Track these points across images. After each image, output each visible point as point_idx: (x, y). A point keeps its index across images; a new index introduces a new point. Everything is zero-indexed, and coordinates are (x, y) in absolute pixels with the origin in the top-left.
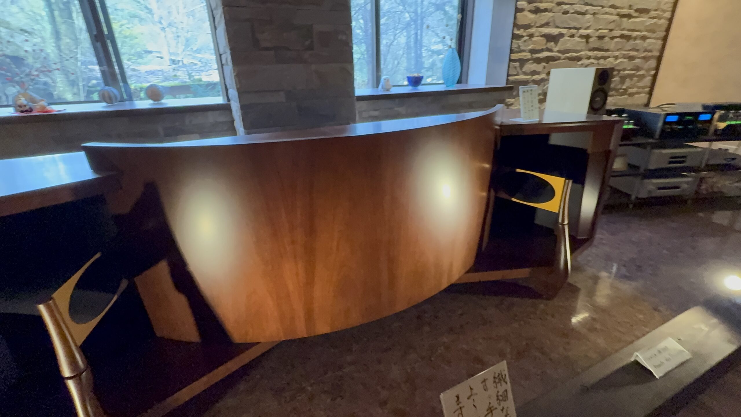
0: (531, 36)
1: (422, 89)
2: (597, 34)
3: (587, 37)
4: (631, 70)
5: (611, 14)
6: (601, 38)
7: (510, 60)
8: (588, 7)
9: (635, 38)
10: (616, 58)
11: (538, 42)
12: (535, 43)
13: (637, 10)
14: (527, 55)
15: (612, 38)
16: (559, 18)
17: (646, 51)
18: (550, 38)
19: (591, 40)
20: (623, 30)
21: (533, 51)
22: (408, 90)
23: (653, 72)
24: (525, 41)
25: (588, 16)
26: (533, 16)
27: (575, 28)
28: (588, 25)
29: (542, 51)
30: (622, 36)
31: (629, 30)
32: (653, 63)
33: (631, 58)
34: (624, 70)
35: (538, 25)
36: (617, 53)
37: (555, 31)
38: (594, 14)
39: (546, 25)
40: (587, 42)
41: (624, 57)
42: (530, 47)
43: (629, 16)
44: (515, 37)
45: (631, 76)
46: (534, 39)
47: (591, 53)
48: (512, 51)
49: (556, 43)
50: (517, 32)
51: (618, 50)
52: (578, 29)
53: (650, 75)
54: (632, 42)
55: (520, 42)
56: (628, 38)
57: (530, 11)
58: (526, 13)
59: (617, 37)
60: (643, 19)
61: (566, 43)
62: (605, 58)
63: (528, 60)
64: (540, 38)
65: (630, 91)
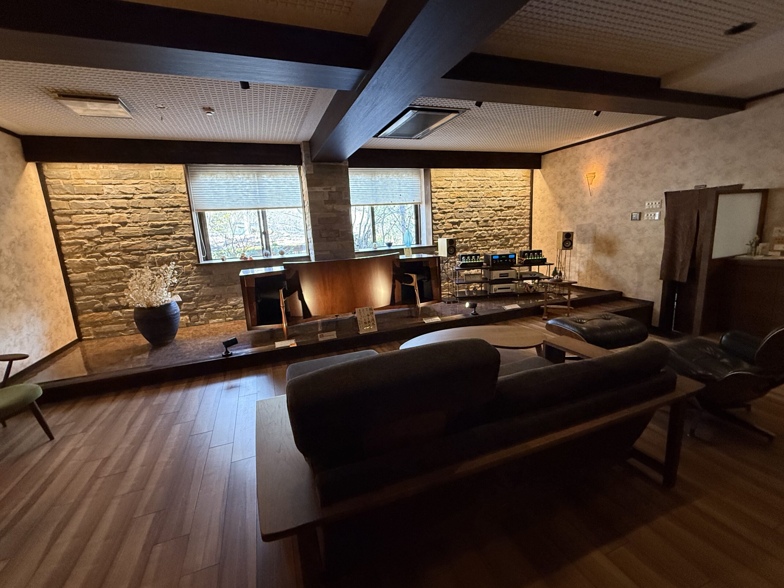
0: (443, 223)
1: (392, 248)
2: (483, 220)
3: (477, 222)
4: (511, 235)
5: (490, 210)
6: (486, 221)
7: (433, 234)
8: (474, 209)
9: (509, 220)
10: (499, 230)
11: (447, 225)
12: (445, 226)
13: (505, 207)
14: (444, 232)
15: (494, 221)
16: (458, 214)
17: (518, 225)
18: (454, 223)
19: (480, 223)
20: (500, 216)
21: (445, 230)
22: (387, 248)
23: (528, 235)
24: (440, 226)
25: (474, 213)
26: (443, 215)
27: (468, 218)
28: (476, 216)
29: (451, 229)
30: (499, 220)
31: (503, 216)
32: (527, 231)
33: (509, 229)
34: (507, 235)
35: (446, 218)
36: (499, 228)
37: (457, 220)
38: (478, 211)
39: (451, 218)
40: (478, 224)
41: (504, 229)
42: (443, 228)
43: (501, 210)
44: (433, 224)
45: (513, 238)
46: (445, 224)
47: (481, 228)
48: (433, 230)
49: (459, 226)
50: (434, 222)
51: (499, 226)
52: (470, 219)
53: (527, 237)
54: (507, 222)
55: (438, 226)
56: (505, 220)
57: (440, 213)
58: (438, 214)
59: (496, 220)
60: (512, 210)
61: (464, 225)
62: (492, 230)
63: (444, 234)
64: (448, 224)
65: (515, 245)
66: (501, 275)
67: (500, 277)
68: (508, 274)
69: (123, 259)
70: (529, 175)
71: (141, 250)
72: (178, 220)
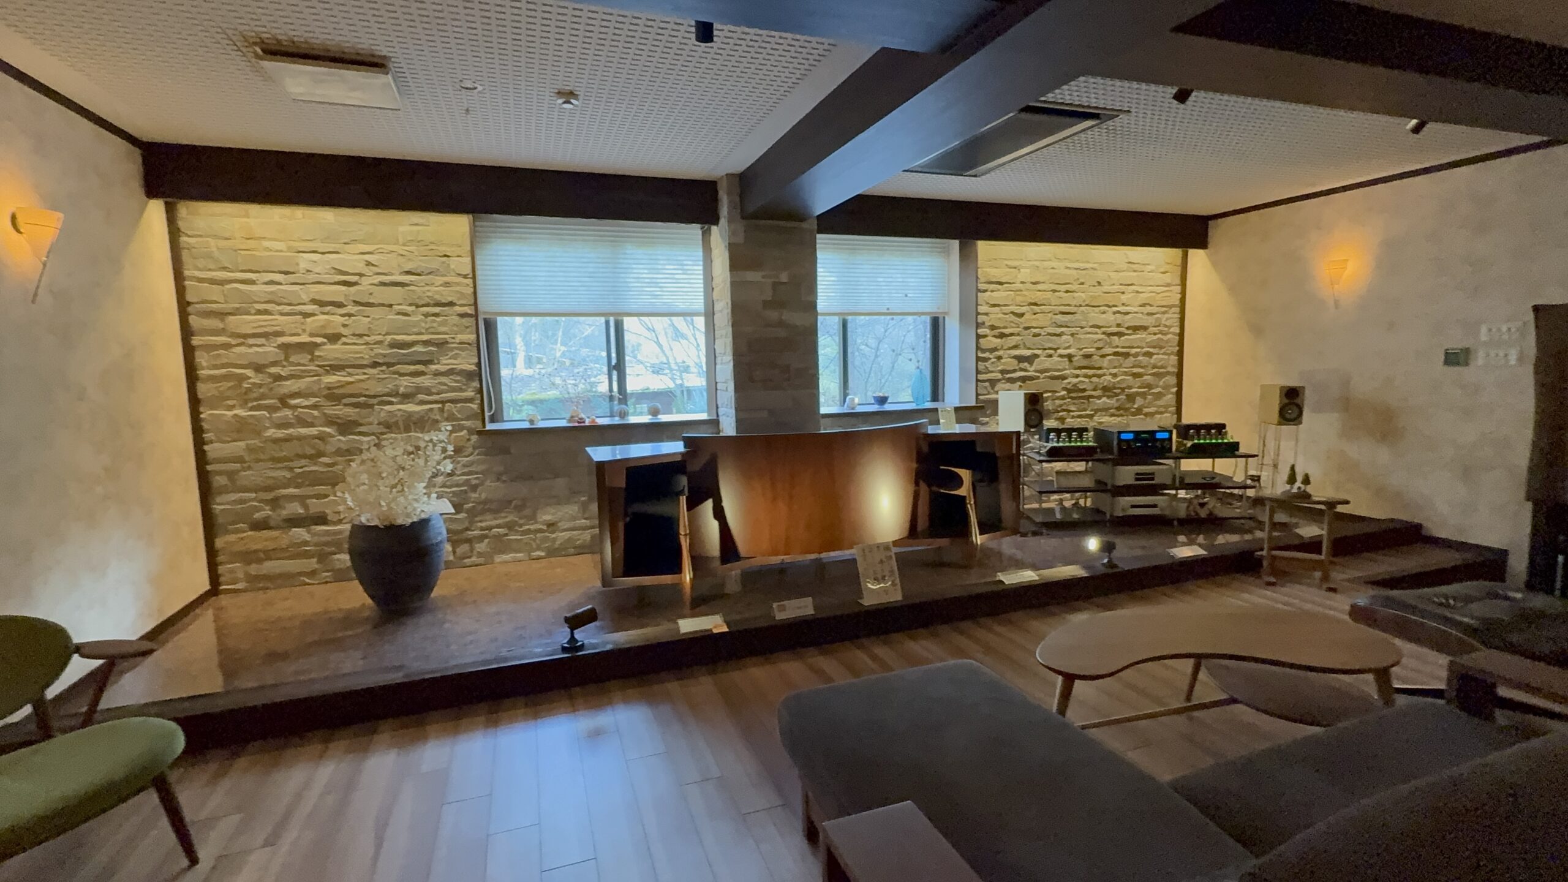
0: (999, 358)
1: (887, 407)
2: (1081, 353)
3: (1070, 357)
4: (1139, 387)
5: (1097, 333)
6: (1088, 356)
7: (977, 381)
8: (1063, 329)
9: (1136, 355)
10: (1115, 375)
11: (1008, 363)
12: (1004, 364)
13: (1128, 328)
14: (999, 376)
15: (1103, 356)
16: (1030, 340)
17: (1154, 367)
18: (1020, 359)
19: (1075, 359)
20: (1117, 347)
21: (1002, 372)
22: (875, 408)
23: (1175, 389)
24: (993, 363)
25: (1064, 337)
26: (999, 340)
27: (1050, 349)
28: (1067, 345)
29: (1014, 371)
30: (1116, 354)
31: (1123, 347)
32: (1173, 380)
33: (1136, 375)
34: (1130, 387)
35: (1005, 348)
36: (1114, 371)
37: (1028, 353)
38: (1072, 335)
39: (1016, 347)
40: (1070, 361)
41: (1126, 374)
42: (999, 368)
43: (1120, 334)
44: (978, 359)
45: (1143, 395)
46: (1002, 361)
47: (1078, 372)
48: (978, 372)
49: (1031, 363)
50: (980, 355)
51: (1115, 367)
52: (1055, 350)
53: (1172, 393)
54: (1132, 359)
55: (987, 364)
56: (1126, 355)
57: (995, 336)
58: (989, 338)
59: (1108, 355)
60: (1141, 335)
61: (1043, 362)
62: (1099, 376)
63: (999, 380)
64: (1009, 360)
65: (1146, 410)
66: (1139, 476)
67: (1137, 479)
68: (1153, 474)
69: (325, 414)
70: (1179, 261)
71: (365, 396)
72: (447, 334)
